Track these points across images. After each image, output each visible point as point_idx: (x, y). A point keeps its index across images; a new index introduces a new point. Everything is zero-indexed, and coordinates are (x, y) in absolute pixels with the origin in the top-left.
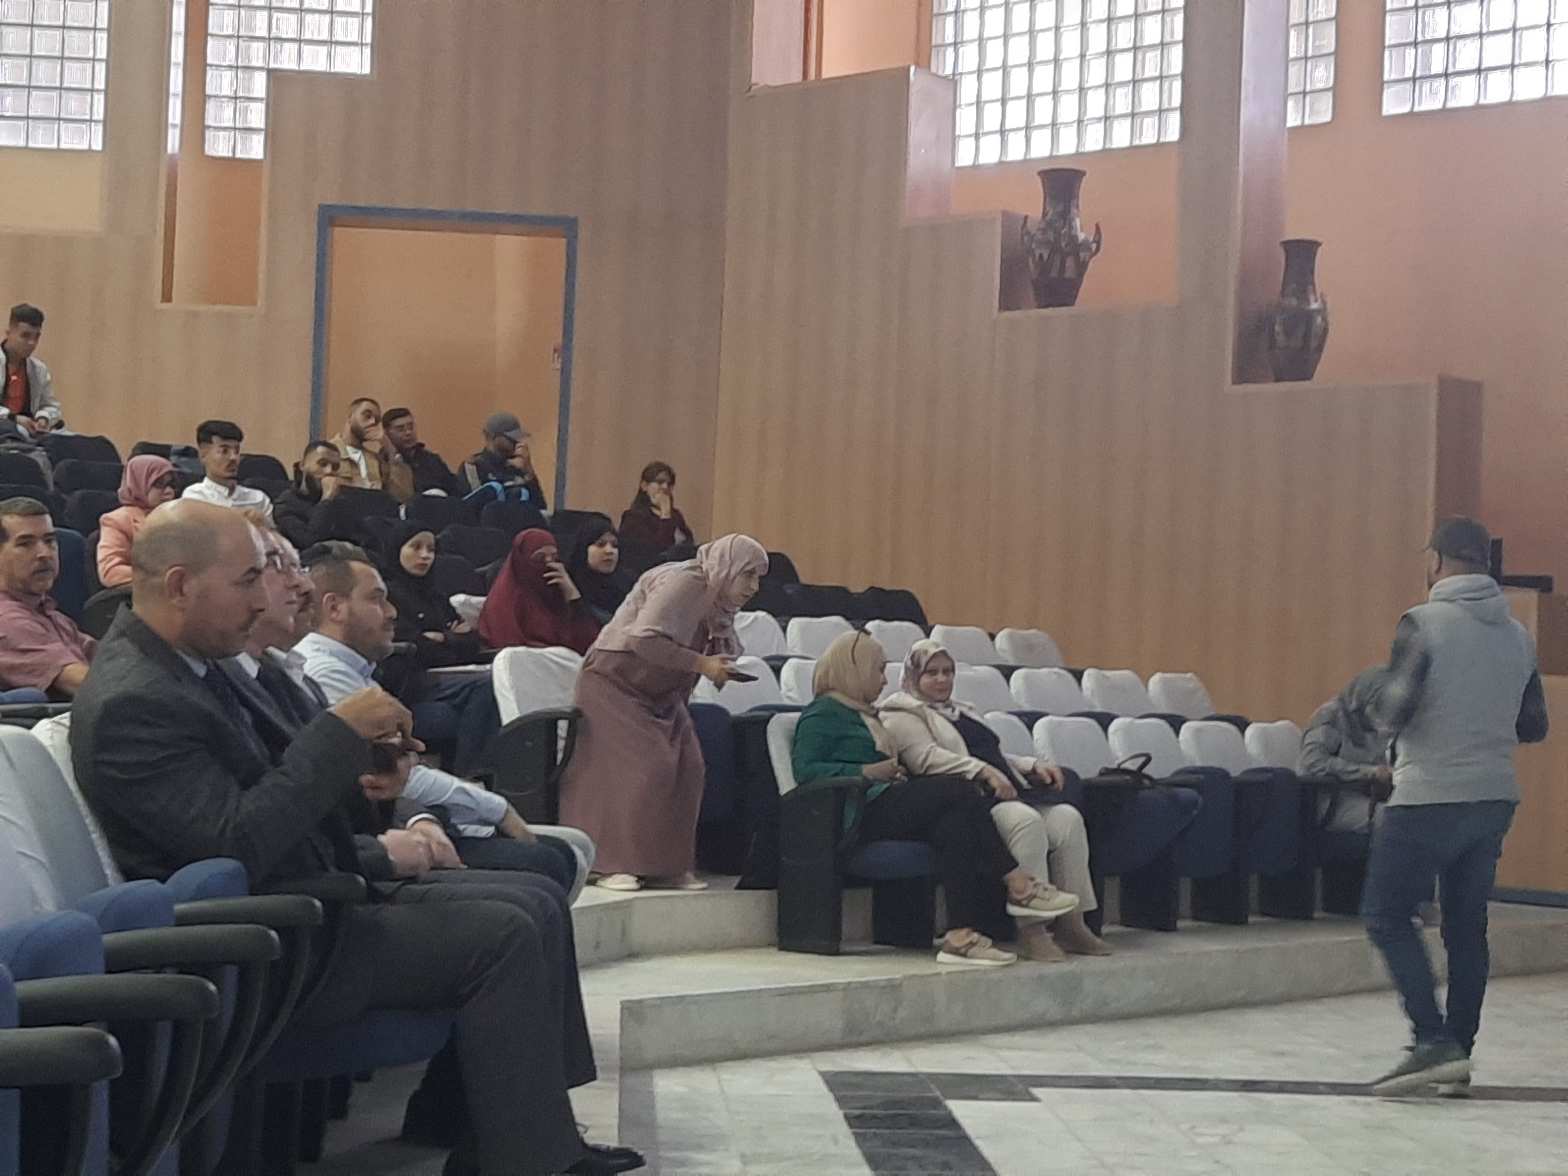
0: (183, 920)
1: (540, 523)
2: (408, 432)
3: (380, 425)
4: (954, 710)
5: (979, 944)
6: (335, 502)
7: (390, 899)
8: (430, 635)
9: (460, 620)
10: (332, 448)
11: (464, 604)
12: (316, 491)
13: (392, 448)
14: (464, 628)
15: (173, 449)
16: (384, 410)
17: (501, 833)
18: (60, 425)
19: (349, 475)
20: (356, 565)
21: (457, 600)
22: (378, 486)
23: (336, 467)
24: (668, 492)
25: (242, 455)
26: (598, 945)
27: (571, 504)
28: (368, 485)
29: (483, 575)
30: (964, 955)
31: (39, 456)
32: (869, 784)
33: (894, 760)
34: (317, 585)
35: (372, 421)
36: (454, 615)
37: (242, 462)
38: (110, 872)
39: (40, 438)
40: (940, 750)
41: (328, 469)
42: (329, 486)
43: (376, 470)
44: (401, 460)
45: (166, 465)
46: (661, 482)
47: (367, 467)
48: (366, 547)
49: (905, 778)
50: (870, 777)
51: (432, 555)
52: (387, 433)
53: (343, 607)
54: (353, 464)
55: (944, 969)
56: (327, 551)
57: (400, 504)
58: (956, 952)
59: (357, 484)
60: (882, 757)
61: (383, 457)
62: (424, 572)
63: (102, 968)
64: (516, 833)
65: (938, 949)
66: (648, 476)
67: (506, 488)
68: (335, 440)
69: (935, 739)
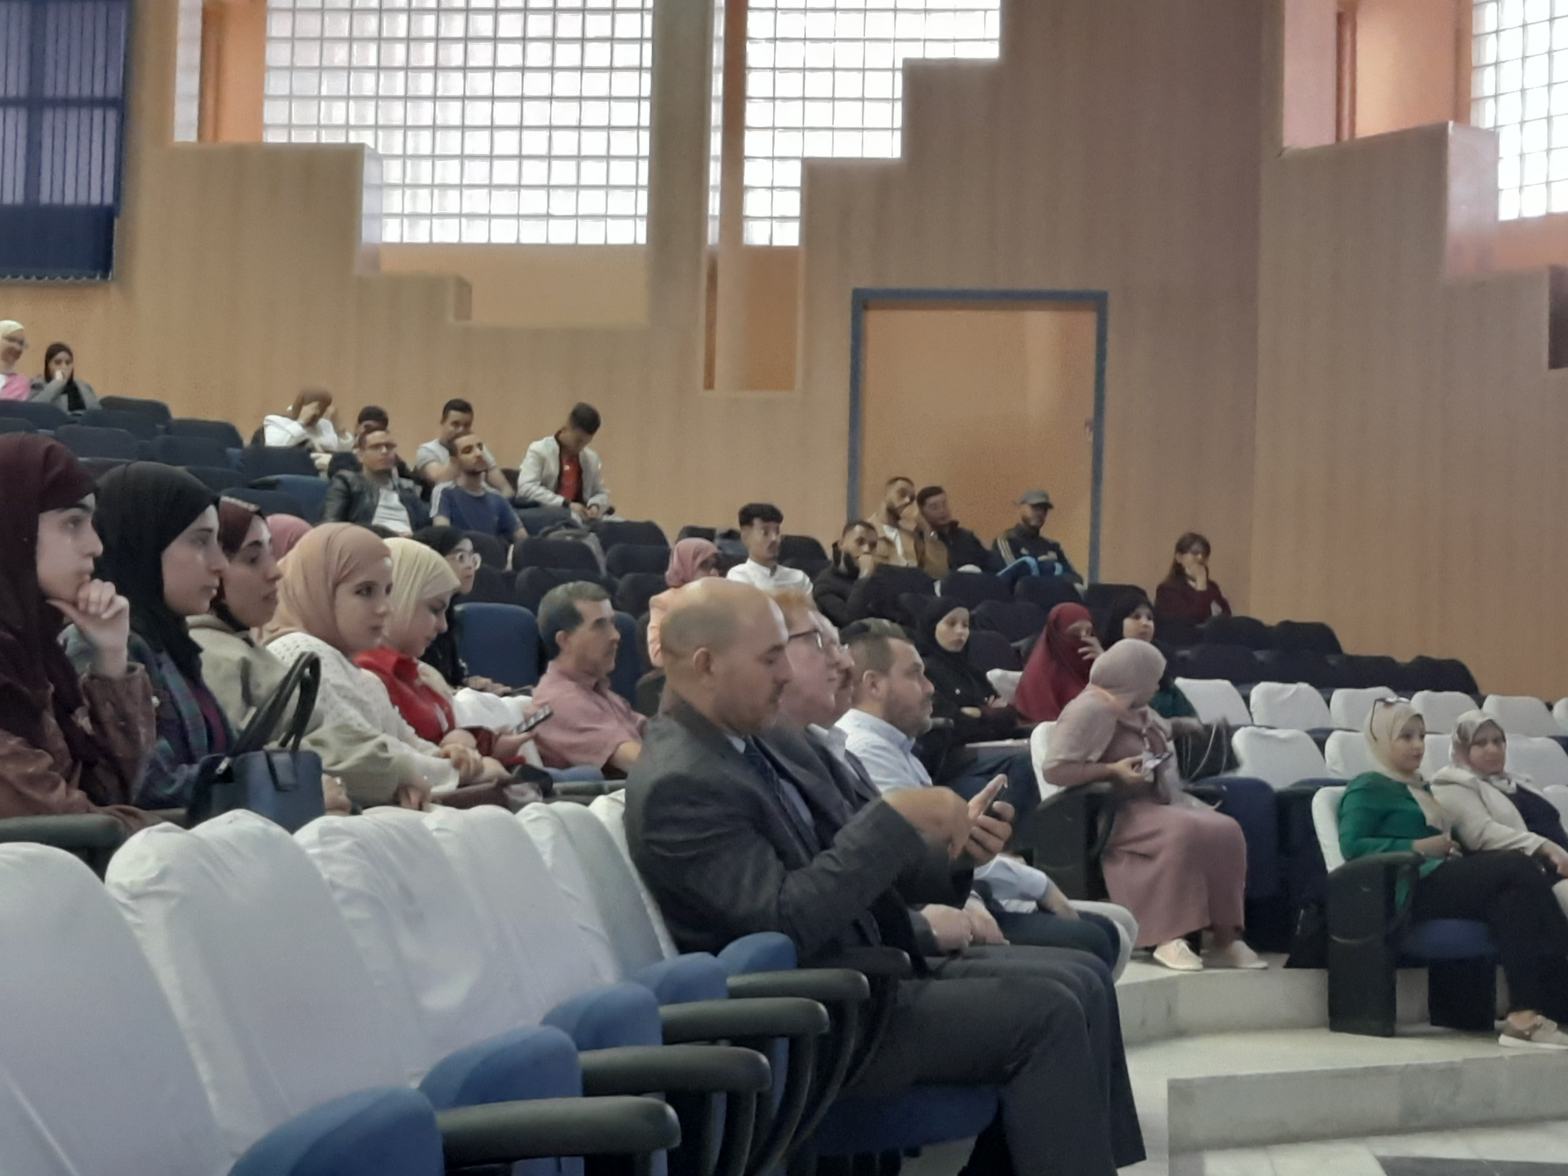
0: (735, 993)
1: (1074, 596)
2: (941, 510)
3: (915, 503)
4: (1509, 783)
5: (1542, 1027)
6: (873, 580)
7: (937, 974)
8: (968, 711)
9: (997, 696)
10: (869, 527)
11: (1001, 679)
12: (853, 571)
13: (927, 527)
14: (1001, 703)
15: (718, 533)
16: (917, 490)
17: (1043, 908)
18: (610, 511)
19: (886, 554)
20: (895, 643)
21: (994, 675)
22: (914, 563)
23: (873, 545)
24: (1202, 563)
25: (782, 536)
26: (1143, 1023)
27: (1106, 578)
28: (903, 563)
29: (1018, 651)
30: (1528, 1038)
31: (592, 542)
32: (1420, 860)
33: (1447, 836)
34: (856, 663)
35: (907, 500)
36: (989, 690)
37: (782, 543)
38: (666, 945)
39: (593, 525)
40: (1496, 825)
41: (866, 548)
42: (866, 566)
43: (911, 548)
44: (936, 537)
45: (709, 547)
46: (1195, 553)
47: (903, 545)
48: (901, 623)
49: (1460, 854)
50: (1423, 853)
51: (967, 631)
52: (923, 513)
53: (883, 684)
54: (889, 542)
55: (1507, 1054)
56: (866, 629)
57: (935, 581)
58: (1520, 1035)
59: (893, 562)
60: (1433, 832)
61: (919, 534)
62: (959, 649)
63: (660, 1038)
64: (1057, 908)
65: (1498, 1033)
66: (1182, 548)
67: (1040, 564)
68: (871, 519)
69: (1489, 813)
